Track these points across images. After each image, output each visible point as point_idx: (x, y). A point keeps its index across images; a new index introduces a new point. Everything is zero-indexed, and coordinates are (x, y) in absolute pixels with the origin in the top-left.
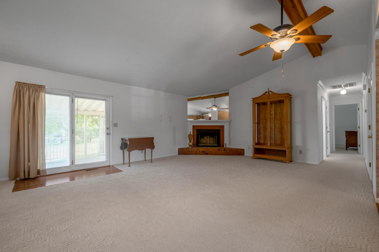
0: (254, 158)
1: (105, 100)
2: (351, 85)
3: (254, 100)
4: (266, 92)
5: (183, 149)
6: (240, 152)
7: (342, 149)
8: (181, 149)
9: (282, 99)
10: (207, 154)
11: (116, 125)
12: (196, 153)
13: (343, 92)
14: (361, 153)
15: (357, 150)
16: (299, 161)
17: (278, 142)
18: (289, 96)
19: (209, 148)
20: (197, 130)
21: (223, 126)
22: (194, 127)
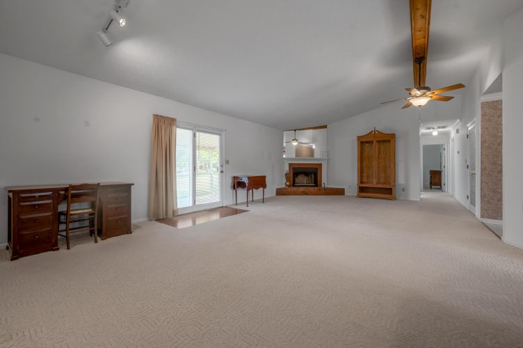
0: (359, 196)
1: (220, 135)
2: (444, 127)
3: (359, 138)
4: (372, 131)
5: (281, 189)
6: (340, 192)
7: (427, 188)
8: (279, 189)
9: (389, 139)
10: (307, 194)
11: (227, 162)
12: (295, 194)
13: (435, 133)
14: (446, 190)
15: (440, 189)
16: (402, 198)
17: (382, 181)
18: (393, 136)
19: (309, 188)
20: (294, 168)
21: (321, 164)
22: (290, 165)
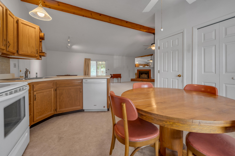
1: (105, 61)
8: (132, 79)
12: (138, 81)
20: (139, 71)
21: (150, 70)
22: (138, 70)
